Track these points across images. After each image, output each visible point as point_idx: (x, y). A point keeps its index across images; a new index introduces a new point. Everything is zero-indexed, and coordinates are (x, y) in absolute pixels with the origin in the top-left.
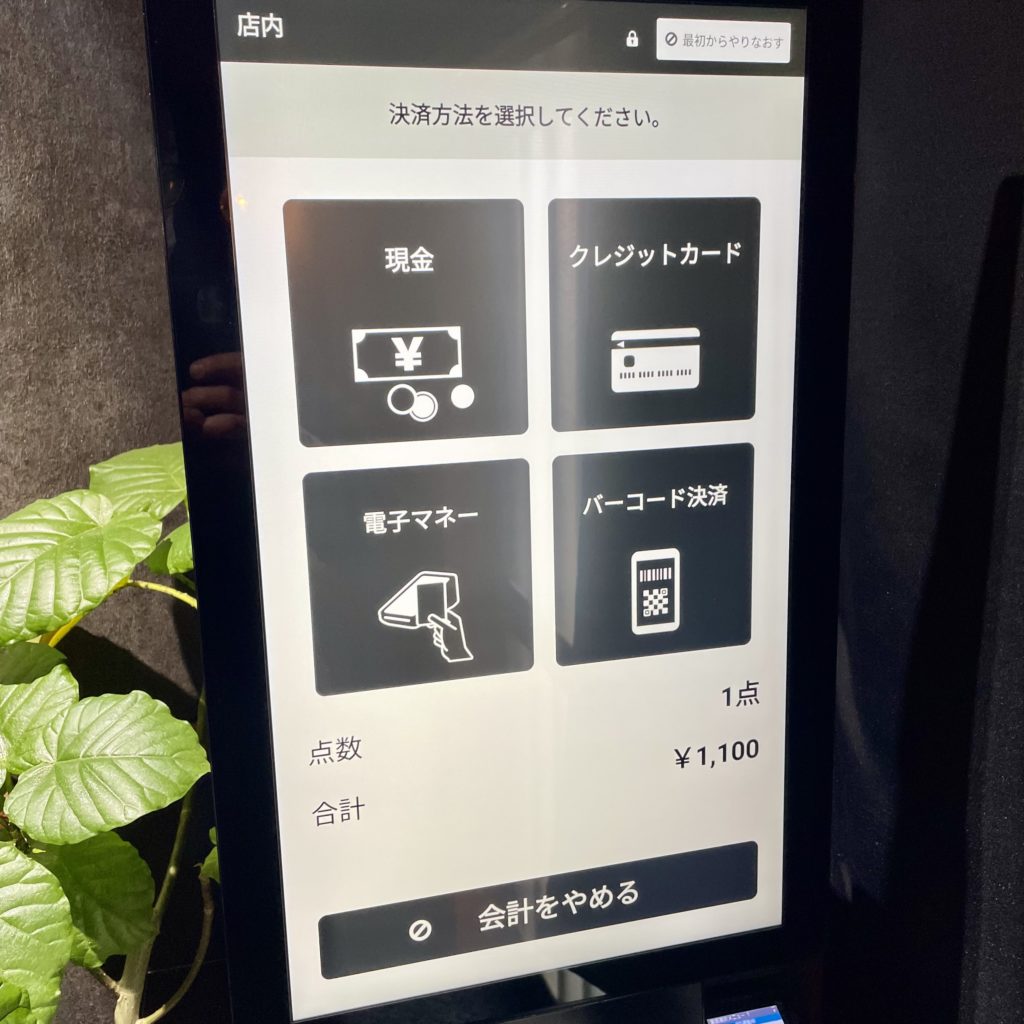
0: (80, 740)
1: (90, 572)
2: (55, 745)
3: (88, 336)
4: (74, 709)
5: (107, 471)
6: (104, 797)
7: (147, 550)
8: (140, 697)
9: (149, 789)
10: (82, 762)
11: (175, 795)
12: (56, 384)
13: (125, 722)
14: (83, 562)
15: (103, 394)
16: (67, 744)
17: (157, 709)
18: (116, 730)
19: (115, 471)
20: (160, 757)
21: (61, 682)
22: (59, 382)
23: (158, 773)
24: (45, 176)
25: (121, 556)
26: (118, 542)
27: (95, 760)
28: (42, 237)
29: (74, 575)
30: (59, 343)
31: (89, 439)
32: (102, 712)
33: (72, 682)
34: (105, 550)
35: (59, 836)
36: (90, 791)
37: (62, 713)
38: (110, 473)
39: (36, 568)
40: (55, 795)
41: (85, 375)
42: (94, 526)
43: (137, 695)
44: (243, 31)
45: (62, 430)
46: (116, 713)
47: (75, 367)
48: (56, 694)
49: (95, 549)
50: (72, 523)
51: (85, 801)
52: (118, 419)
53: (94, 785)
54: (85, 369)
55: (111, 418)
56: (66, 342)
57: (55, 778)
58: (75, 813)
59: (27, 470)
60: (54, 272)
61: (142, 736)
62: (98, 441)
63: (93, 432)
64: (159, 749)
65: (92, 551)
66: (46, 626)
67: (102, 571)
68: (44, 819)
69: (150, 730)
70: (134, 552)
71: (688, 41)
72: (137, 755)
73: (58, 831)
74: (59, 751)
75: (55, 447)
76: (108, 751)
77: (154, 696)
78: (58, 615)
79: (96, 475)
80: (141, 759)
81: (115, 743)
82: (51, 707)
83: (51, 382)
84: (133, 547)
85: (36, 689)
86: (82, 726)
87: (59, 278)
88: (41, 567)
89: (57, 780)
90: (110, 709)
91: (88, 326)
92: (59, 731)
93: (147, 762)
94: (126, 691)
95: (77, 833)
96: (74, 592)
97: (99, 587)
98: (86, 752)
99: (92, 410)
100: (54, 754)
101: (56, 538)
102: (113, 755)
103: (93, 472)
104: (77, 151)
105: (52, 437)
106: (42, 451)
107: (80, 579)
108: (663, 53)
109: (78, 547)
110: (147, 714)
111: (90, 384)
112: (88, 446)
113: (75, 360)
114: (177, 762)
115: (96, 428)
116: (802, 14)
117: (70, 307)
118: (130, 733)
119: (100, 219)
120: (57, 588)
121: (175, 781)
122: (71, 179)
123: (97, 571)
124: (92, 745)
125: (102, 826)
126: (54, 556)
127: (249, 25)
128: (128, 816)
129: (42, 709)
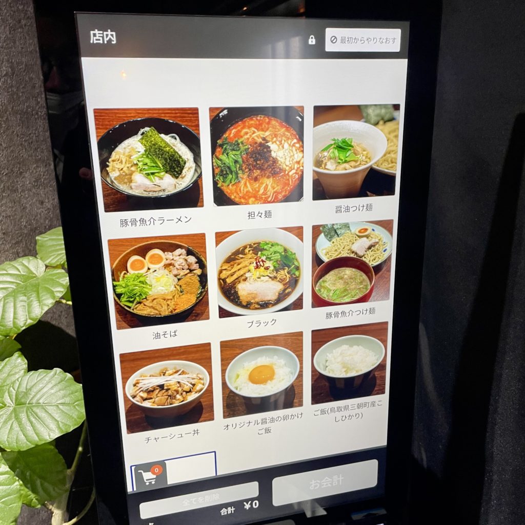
0: (26, 394)
1: (32, 304)
2: (14, 397)
3: (35, 165)
4: (24, 378)
5: (46, 239)
6: (39, 426)
7: (62, 292)
8: (58, 372)
9: (61, 422)
10: (28, 407)
11: (75, 425)
12: (18, 192)
13: (50, 385)
14: (28, 299)
15: (43, 196)
16: (20, 396)
17: (67, 378)
18: (45, 390)
19: (50, 239)
20: (68, 404)
21: (19, 362)
22: (20, 191)
23: (67, 414)
24: (9, 80)
25: (48, 296)
26: (47, 288)
27: (34, 406)
28: (8, 113)
29: (24, 306)
30: (19, 170)
31: (37, 220)
32: (38, 379)
33: (24, 361)
34: (40, 292)
35: (15, 447)
36: (31, 423)
37: (18, 380)
38: (47, 240)
39: (4, 301)
40: (14, 424)
41: (34, 186)
42: (35, 277)
43: (56, 371)
44: (93, 40)
45: (22, 216)
46: (45, 380)
47: (28, 183)
48: (16, 366)
49: (35, 291)
50: (23, 275)
51: (29, 428)
52: (52, 209)
53: (33, 420)
54: (34, 183)
55: (48, 209)
56: (23, 169)
57: (14, 415)
58: (24, 435)
59: (4, 238)
60: (15, 132)
61: (59, 393)
62: (42, 221)
63: (39, 216)
64: (67, 400)
65: (33, 293)
66: (9, 333)
67: (38, 304)
68: (8, 437)
69: (63, 390)
70: (55, 293)
71: (343, 41)
72: (55, 404)
73: (15, 444)
74: (16, 400)
75: (18, 225)
76: (41, 401)
77: (65, 371)
78: (15, 328)
79: (40, 242)
80: (57, 406)
81: (44, 397)
82: (13, 374)
83: (16, 191)
84: (54, 290)
85: (6, 364)
86: (28, 387)
87: (18, 136)
88: (6, 301)
89: (15, 417)
90: (42, 378)
91: (34, 160)
92: (16, 389)
93: (61, 407)
94: (51, 368)
95: (24, 445)
96: (24, 315)
97: (36, 312)
98: (30, 401)
99: (38, 205)
100: (14, 401)
101: (15, 284)
102: (43, 403)
103: (38, 240)
104: (26, 65)
105: (17, 220)
106: (12, 227)
107: (27, 309)
108: (329, 47)
109: (26, 289)
110: (62, 381)
111: (36, 191)
112: (36, 223)
113: (28, 179)
114: (77, 407)
115: (40, 215)
116: (407, 24)
117: (24, 150)
118: (52, 391)
119: (39, 102)
120: (15, 313)
121: (75, 417)
122: (23, 80)
123: (35, 304)
124: (33, 398)
125: (38, 442)
126: (13, 294)
127: (97, 36)
128: (51, 437)
129: (8, 375)
